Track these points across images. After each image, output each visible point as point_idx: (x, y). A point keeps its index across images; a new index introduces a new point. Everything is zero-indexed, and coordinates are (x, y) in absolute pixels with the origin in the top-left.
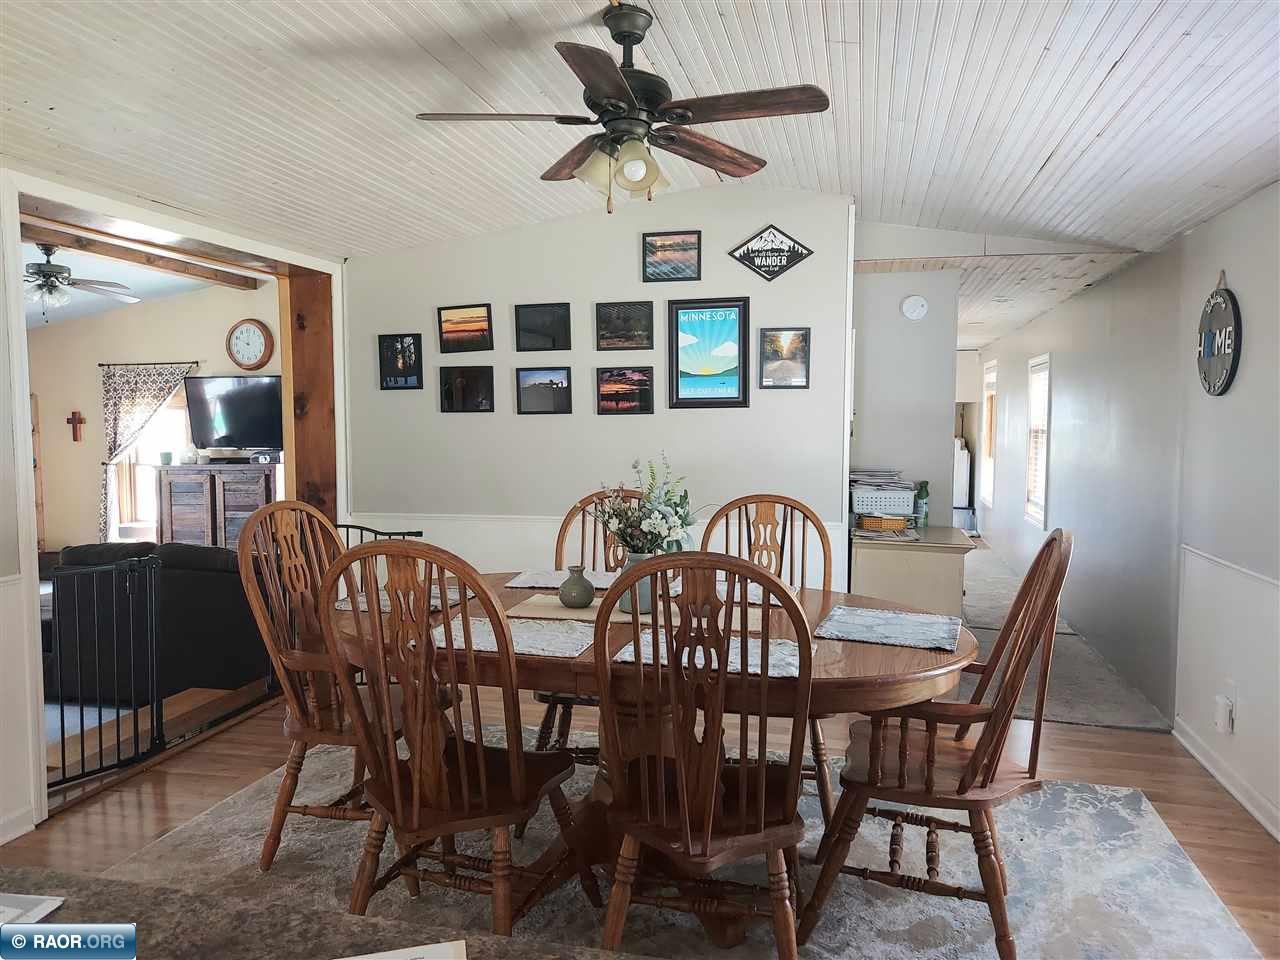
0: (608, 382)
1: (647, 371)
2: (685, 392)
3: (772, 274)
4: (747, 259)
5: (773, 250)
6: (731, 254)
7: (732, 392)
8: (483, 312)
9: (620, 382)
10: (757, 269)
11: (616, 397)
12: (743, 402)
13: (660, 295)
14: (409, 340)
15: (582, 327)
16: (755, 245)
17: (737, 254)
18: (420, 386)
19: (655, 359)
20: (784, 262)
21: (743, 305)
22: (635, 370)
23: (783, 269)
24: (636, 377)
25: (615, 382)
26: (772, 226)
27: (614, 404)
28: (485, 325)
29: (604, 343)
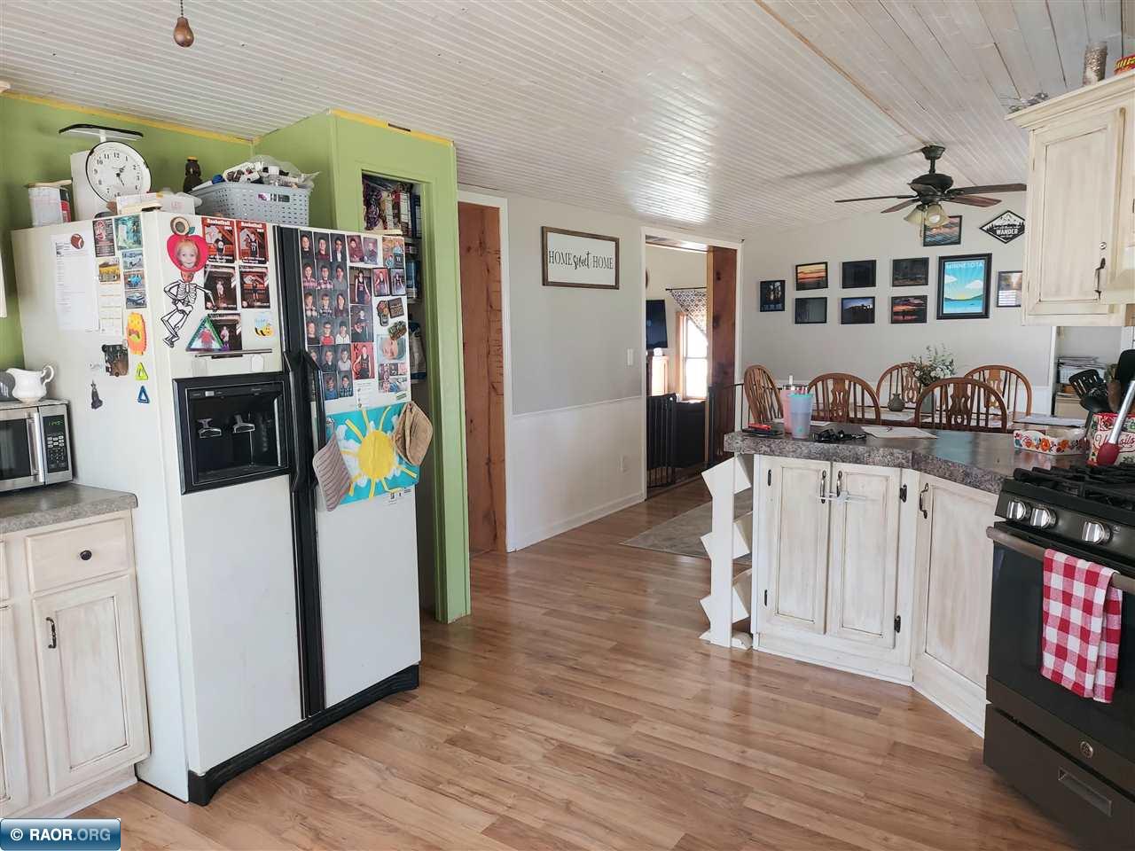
0: (898, 305)
1: (924, 298)
2: (947, 310)
3: (1008, 239)
4: (992, 231)
5: (1009, 225)
6: (981, 228)
7: (979, 309)
8: (823, 266)
9: (906, 305)
10: (998, 237)
11: (904, 313)
12: (985, 315)
13: (933, 254)
14: (778, 284)
15: (884, 273)
16: (996, 223)
17: (985, 228)
18: (783, 309)
19: (929, 290)
20: (1016, 232)
21: (988, 258)
22: (916, 298)
23: (1015, 236)
24: (917, 302)
25: (903, 305)
26: (1009, 211)
27: (901, 317)
28: (823, 274)
29: (896, 282)
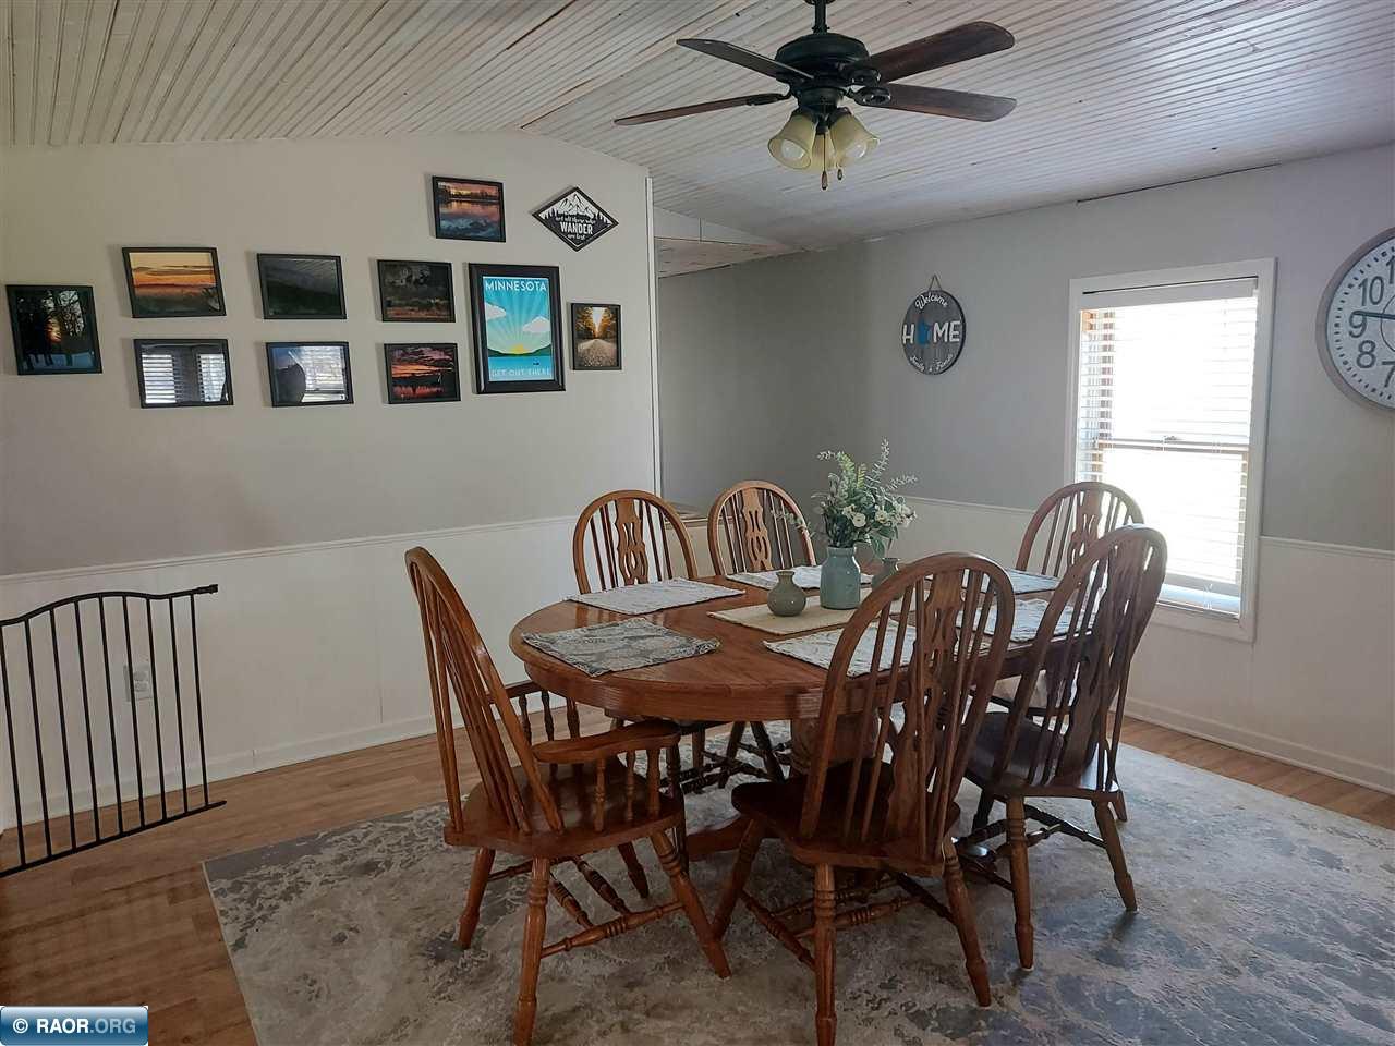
0: (401, 362)
1: (451, 349)
3: (577, 243)
4: (552, 223)
5: (578, 216)
6: (536, 215)
8: (203, 259)
9: (417, 362)
10: (562, 236)
11: (413, 381)
12: (556, 385)
13: (459, 254)
14: (72, 295)
15: (360, 290)
16: (560, 208)
17: (542, 215)
18: (96, 367)
19: (456, 332)
20: (590, 231)
21: (551, 274)
22: (435, 347)
23: (588, 239)
24: (437, 356)
25: (410, 362)
26: (577, 189)
27: (410, 389)
28: (208, 280)
29: (391, 312)
